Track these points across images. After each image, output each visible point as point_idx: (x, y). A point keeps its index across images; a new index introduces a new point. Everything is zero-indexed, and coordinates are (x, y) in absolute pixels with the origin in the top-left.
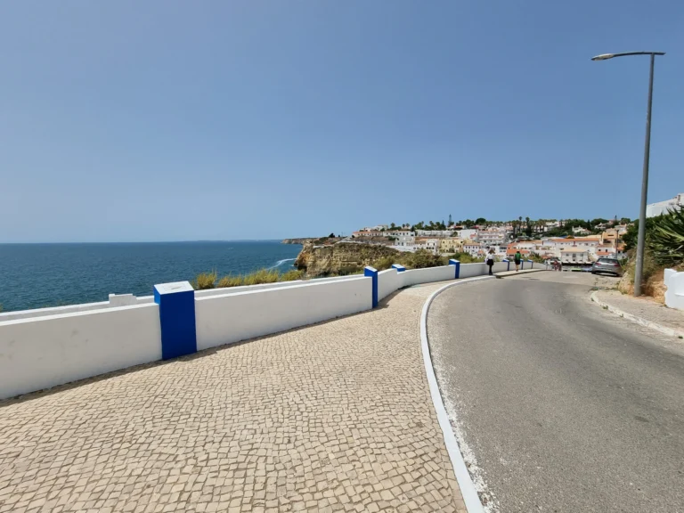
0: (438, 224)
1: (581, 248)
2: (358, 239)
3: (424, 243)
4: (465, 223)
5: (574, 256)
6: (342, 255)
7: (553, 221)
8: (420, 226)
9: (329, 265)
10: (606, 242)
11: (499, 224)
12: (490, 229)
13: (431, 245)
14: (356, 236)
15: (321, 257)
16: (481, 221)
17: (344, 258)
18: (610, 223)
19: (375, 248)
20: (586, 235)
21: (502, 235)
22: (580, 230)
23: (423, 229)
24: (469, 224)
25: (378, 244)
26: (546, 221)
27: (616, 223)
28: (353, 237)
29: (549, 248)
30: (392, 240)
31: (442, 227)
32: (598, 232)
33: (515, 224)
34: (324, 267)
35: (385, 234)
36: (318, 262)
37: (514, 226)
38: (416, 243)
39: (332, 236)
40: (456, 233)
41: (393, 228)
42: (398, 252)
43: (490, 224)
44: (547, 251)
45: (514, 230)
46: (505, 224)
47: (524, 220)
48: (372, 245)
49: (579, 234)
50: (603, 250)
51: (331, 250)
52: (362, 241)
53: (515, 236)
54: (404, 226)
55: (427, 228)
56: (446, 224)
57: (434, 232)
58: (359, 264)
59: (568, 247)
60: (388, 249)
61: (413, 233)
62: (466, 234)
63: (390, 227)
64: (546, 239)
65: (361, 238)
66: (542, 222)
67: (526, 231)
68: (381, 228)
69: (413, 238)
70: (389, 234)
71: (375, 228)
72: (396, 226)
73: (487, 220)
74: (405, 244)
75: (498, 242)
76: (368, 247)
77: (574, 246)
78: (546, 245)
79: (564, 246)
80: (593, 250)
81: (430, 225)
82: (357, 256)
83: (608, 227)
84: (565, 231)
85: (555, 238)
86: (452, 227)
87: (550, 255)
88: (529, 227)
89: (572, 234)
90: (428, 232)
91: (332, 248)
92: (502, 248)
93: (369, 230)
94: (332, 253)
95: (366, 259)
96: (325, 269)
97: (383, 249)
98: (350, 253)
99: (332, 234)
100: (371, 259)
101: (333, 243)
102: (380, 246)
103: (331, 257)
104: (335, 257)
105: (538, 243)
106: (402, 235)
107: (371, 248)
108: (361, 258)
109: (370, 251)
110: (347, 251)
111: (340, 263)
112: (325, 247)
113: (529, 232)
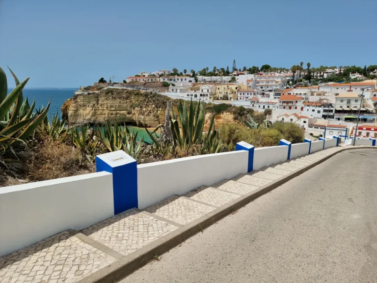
0: (223, 70)
1: (356, 93)
2: (130, 84)
3: (198, 89)
5: (349, 102)
6: (110, 102)
7: (333, 68)
9: (94, 114)
11: (282, 70)
13: (205, 91)
14: (128, 81)
15: (84, 106)
16: (266, 68)
17: (112, 106)
19: (146, 95)
20: (363, 80)
22: (357, 75)
23: (205, 75)
24: (253, 71)
25: (149, 91)
26: (327, 68)
28: (125, 82)
29: (324, 94)
30: (166, 85)
31: (227, 73)
34: (88, 117)
36: (81, 111)
37: (294, 72)
38: (192, 89)
39: (102, 81)
41: (175, 73)
43: (275, 70)
44: (322, 97)
45: (293, 76)
48: (143, 91)
49: (355, 80)
51: (97, 97)
52: (133, 87)
53: (295, 82)
55: (211, 74)
56: (231, 70)
57: (214, 78)
58: (129, 113)
59: (343, 91)
60: (160, 96)
61: (193, 79)
62: (243, 80)
64: (323, 84)
65: (132, 84)
66: (323, 69)
68: (160, 73)
69: (190, 84)
70: (166, 80)
71: (153, 73)
73: (272, 67)
74: (178, 91)
75: (274, 88)
76: (138, 94)
77: (350, 91)
78: (321, 90)
79: (338, 91)
81: (213, 71)
82: (126, 104)
84: (343, 77)
85: (330, 83)
86: (235, 73)
87: (325, 101)
88: (310, 72)
89: (349, 80)
90: (207, 78)
91: (98, 94)
92: (276, 94)
93: (146, 75)
94: (98, 100)
95: (136, 108)
96: (90, 119)
97: (154, 96)
98: (118, 100)
99: (102, 79)
100: (141, 107)
101: (99, 89)
102: (151, 93)
103: (96, 106)
104: (101, 105)
105: (315, 89)
106: (180, 80)
107: (141, 95)
108: (131, 106)
109: (141, 98)
110: (115, 98)
111: (106, 112)
112: (89, 94)
113: (308, 78)
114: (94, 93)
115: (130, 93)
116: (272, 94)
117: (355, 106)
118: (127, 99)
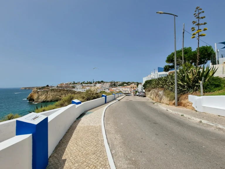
0: (90, 82)
1: (126, 89)
2: (60, 87)
4: (98, 82)
5: (125, 91)
6: (53, 93)
7: (120, 82)
8: (84, 83)
9: (46, 98)
10: (131, 87)
11: (107, 83)
12: (105, 84)
13: (88, 89)
14: (59, 86)
15: (41, 95)
16: (102, 82)
17: (53, 95)
18: (131, 83)
19: (67, 90)
20: (127, 86)
21: (108, 86)
22: (126, 84)
23: (85, 84)
24: (99, 82)
25: (68, 89)
26: (118, 82)
27: (132, 83)
28: (58, 86)
29: (120, 89)
30: (74, 87)
31: (91, 83)
32: (129, 85)
33: (111, 82)
34: (43, 99)
35: (71, 85)
36: (40, 97)
37: (111, 83)
38: (83, 88)
40: (95, 85)
41: (74, 83)
42: (76, 91)
43: (105, 82)
46: (109, 83)
47: (113, 82)
49: (125, 86)
50: (131, 89)
51: (47, 92)
52: (61, 88)
53: (111, 86)
54: (78, 82)
55: (86, 83)
56: (92, 82)
57: (88, 85)
58: (60, 97)
59: (124, 89)
60: (72, 91)
61: (82, 85)
62: (98, 85)
63: (73, 83)
64: (118, 87)
65: (61, 87)
66: (117, 82)
67: (113, 85)
68: (69, 83)
69: (81, 87)
70: (73, 85)
71: (67, 83)
72: (75, 82)
74: (79, 89)
75: (107, 88)
76: (64, 90)
78: (119, 88)
79: (123, 89)
80: (129, 90)
81: (87, 82)
82: (59, 94)
83: (131, 84)
84: (122, 85)
85: (120, 87)
86: (94, 83)
88: (115, 83)
89: (124, 86)
90: (86, 85)
91: (48, 91)
92: (108, 90)
93: (64, 84)
94: (48, 93)
95: (63, 95)
96: (44, 100)
97: (70, 91)
98: (56, 93)
99: (48, 85)
100: (65, 94)
101: (48, 89)
102: (69, 90)
103: (47, 95)
104: (49, 95)
105: (117, 88)
106: (77, 86)
107: (65, 90)
108: (61, 94)
109: (65, 92)
110: (55, 92)
111: (51, 97)
112: (44, 91)
113: (114, 85)
114: (46, 90)
115: (61, 90)
116: (107, 89)
117: (127, 92)
118: (59, 92)
